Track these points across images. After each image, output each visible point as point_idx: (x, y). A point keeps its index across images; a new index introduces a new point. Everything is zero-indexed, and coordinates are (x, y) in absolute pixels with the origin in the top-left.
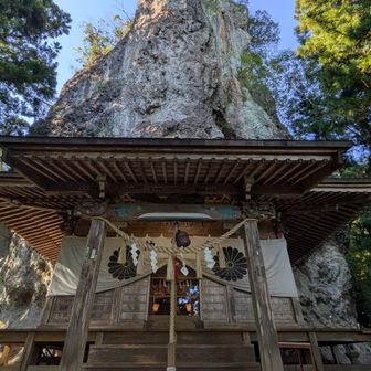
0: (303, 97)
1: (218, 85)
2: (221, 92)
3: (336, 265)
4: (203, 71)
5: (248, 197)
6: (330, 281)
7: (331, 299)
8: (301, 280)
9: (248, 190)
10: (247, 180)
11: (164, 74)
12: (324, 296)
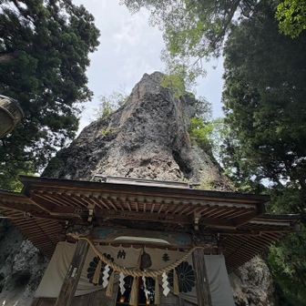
0: (229, 145)
1: (176, 136)
2: (178, 140)
3: (260, 269)
4: (167, 128)
5: (196, 228)
6: (257, 284)
7: (259, 300)
8: (235, 281)
9: (197, 222)
10: (196, 214)
11: (144, 128)
12: (254, 297)
